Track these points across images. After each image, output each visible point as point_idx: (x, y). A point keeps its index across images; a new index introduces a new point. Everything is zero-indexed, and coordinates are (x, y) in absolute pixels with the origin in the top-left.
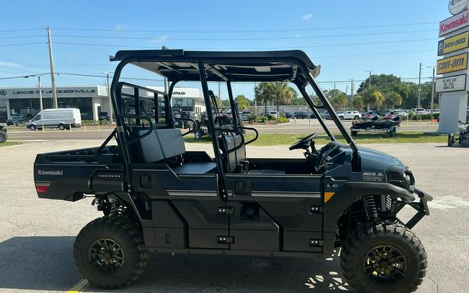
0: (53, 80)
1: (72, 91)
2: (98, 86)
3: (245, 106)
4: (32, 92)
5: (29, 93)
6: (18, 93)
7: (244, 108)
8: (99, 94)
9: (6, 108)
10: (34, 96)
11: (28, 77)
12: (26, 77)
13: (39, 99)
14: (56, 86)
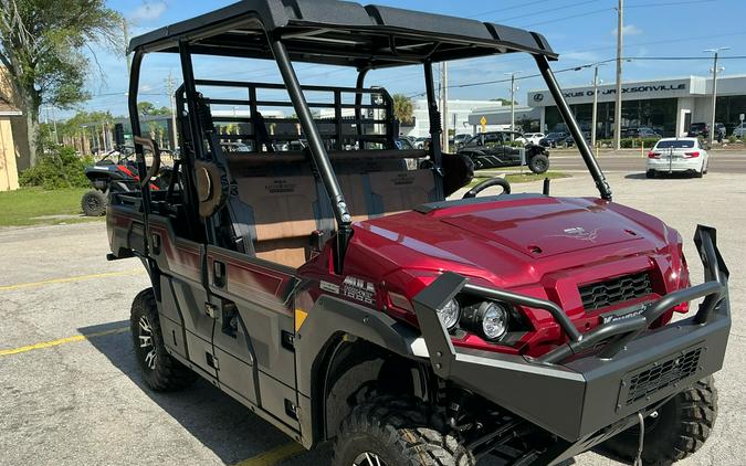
0: (619, 71)
1: (645, 89)
2: (692, 77)
4: (581, 94)
5: (577, 95)
8: (692, 92)
9: (539, 120)
10: (584, 100)
11: (580, 69)
12: (576, 69)
13: (592, 104)
14: (623, 82)
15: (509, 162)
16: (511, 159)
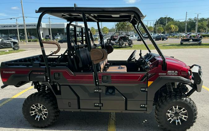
0: (24, 20)
1: (30, 26)
3: (107, 32)
4: (11, 26)
6: (4, 27)
7: (107, 33)
8: (43, 27)
11: (12, 19)
12: (11, 19)
14: (25, 23)
15: (7, 47)
16: (7, 46)
